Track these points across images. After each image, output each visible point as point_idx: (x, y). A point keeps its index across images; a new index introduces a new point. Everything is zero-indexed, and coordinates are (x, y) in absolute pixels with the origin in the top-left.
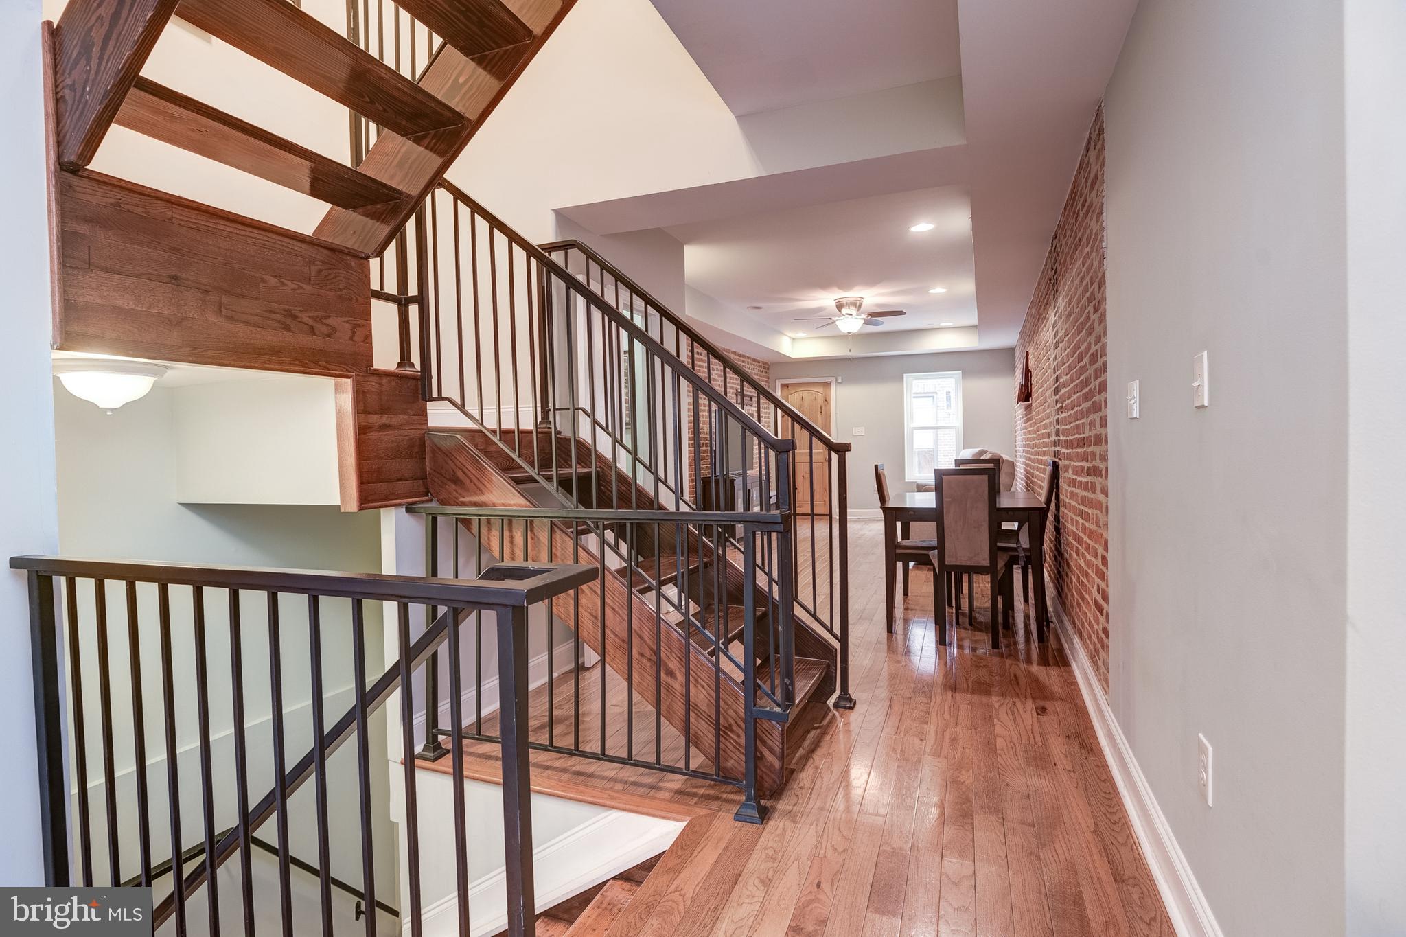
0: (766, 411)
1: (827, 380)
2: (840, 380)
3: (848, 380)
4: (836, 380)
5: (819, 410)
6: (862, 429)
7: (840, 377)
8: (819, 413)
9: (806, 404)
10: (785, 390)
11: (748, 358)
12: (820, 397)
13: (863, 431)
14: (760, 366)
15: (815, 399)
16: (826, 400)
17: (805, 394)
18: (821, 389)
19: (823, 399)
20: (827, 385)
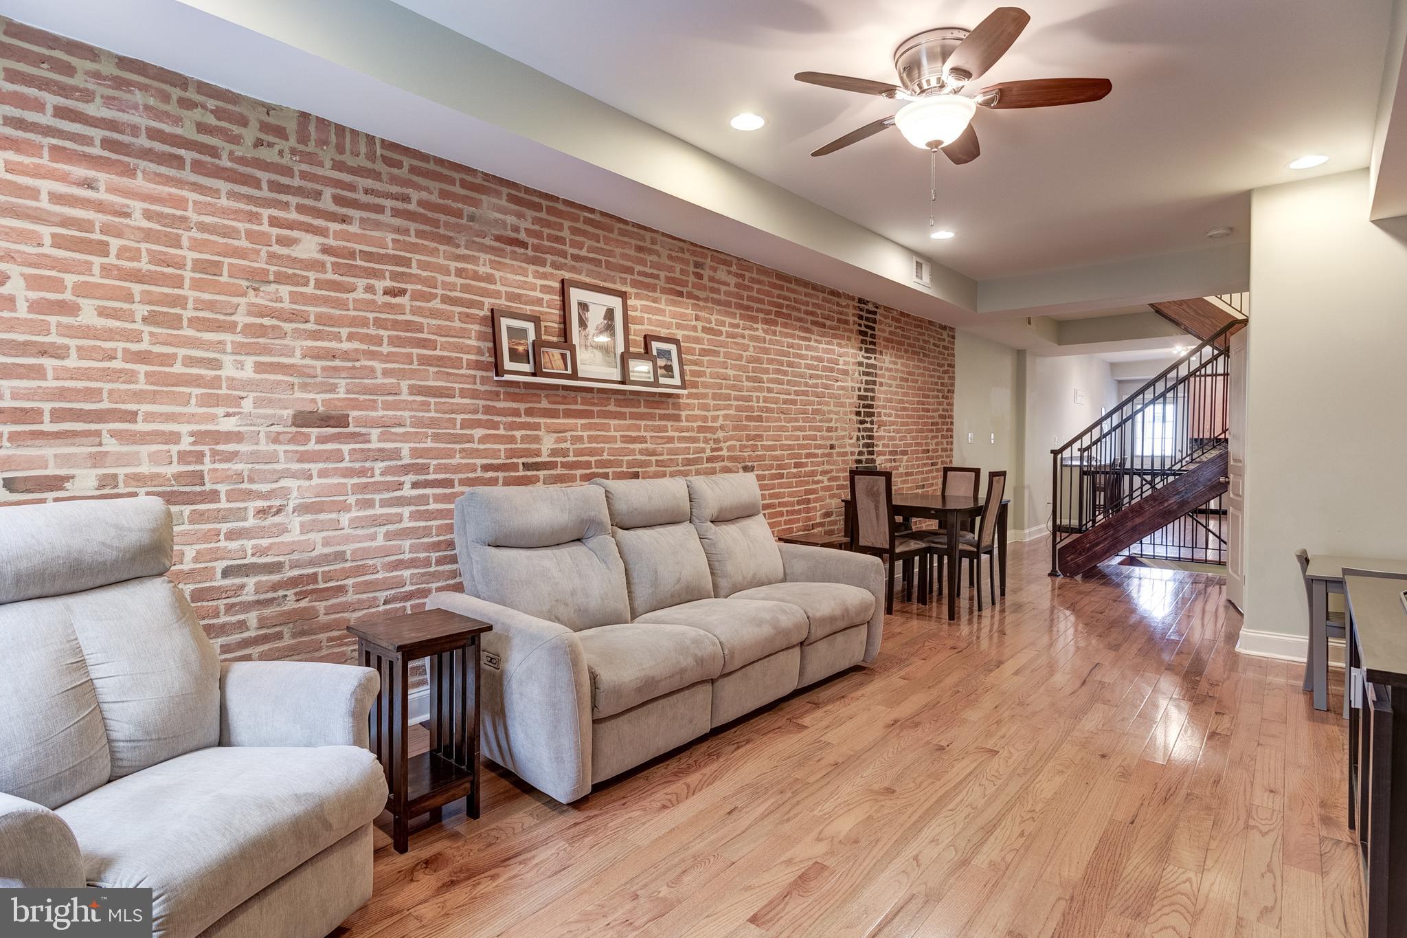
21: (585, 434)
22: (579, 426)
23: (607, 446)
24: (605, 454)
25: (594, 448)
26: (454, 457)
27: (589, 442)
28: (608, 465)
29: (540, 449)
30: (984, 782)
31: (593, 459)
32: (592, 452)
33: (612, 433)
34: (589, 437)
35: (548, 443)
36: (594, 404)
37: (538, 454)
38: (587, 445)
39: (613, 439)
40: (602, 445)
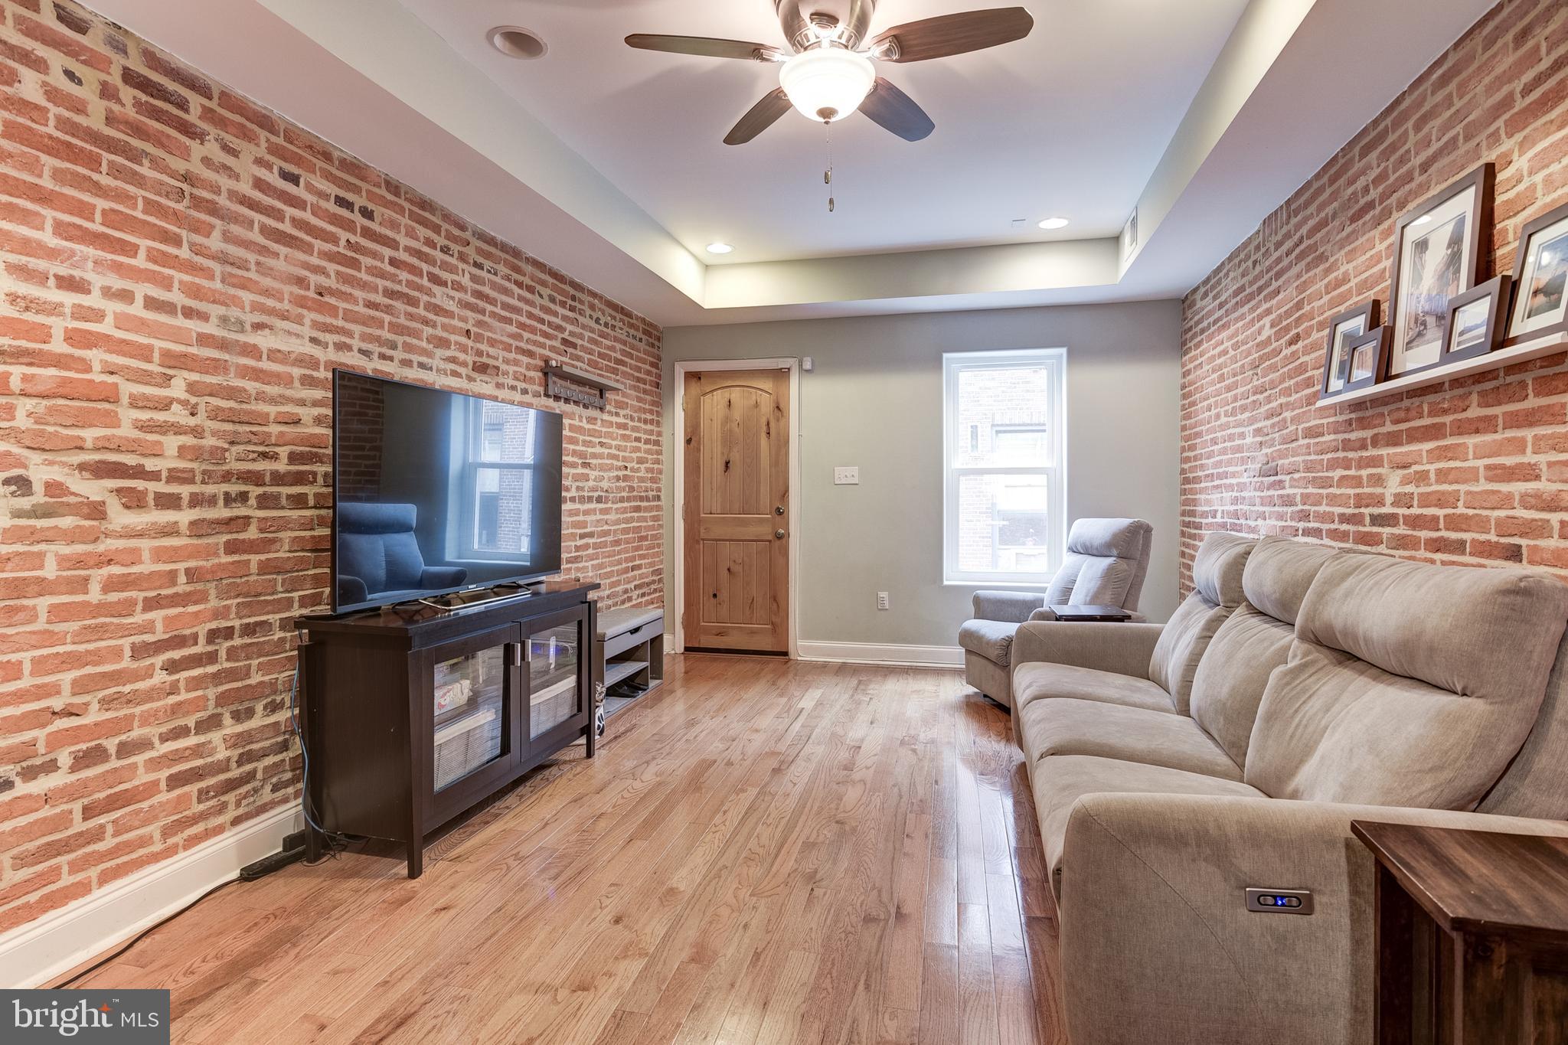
0: (649, 427)
1: (782, 363)
2: (807, 365)
3: (828, 365)
4: (801, 365)
5: (764, 428)
6: (855, 470)
7: (809, 359)
8: (763, 435)
9: (737, 415)
10: (695, 388)
11: (594, 295)
12: (766, 402)
13: (856, 474)
14: (631, 326)
15: (757, 405)
16: (778, 408)
17: (736, 395)
18: (767, 385)
19: (773, 405)
20: (782, 374)
21: (1432, 468)
22: (1424, 454)
23: (1463, 488)
24: (1460, 504)
25: (1443, 493)
26: (1321, 505)
27: (1438, 481)
28: (1464, 526)
29: (1383, 494)
30: (761, 851)
31: (1441, 512)
32: (1440, 501)
33: (1471, 463)
34: (1439, 472)
35: (1394, 484)
36: (1445, 412)
37: (1381, 502)
38: (1435, 488)
39: (1472, 475)
40: (1455, 487)
